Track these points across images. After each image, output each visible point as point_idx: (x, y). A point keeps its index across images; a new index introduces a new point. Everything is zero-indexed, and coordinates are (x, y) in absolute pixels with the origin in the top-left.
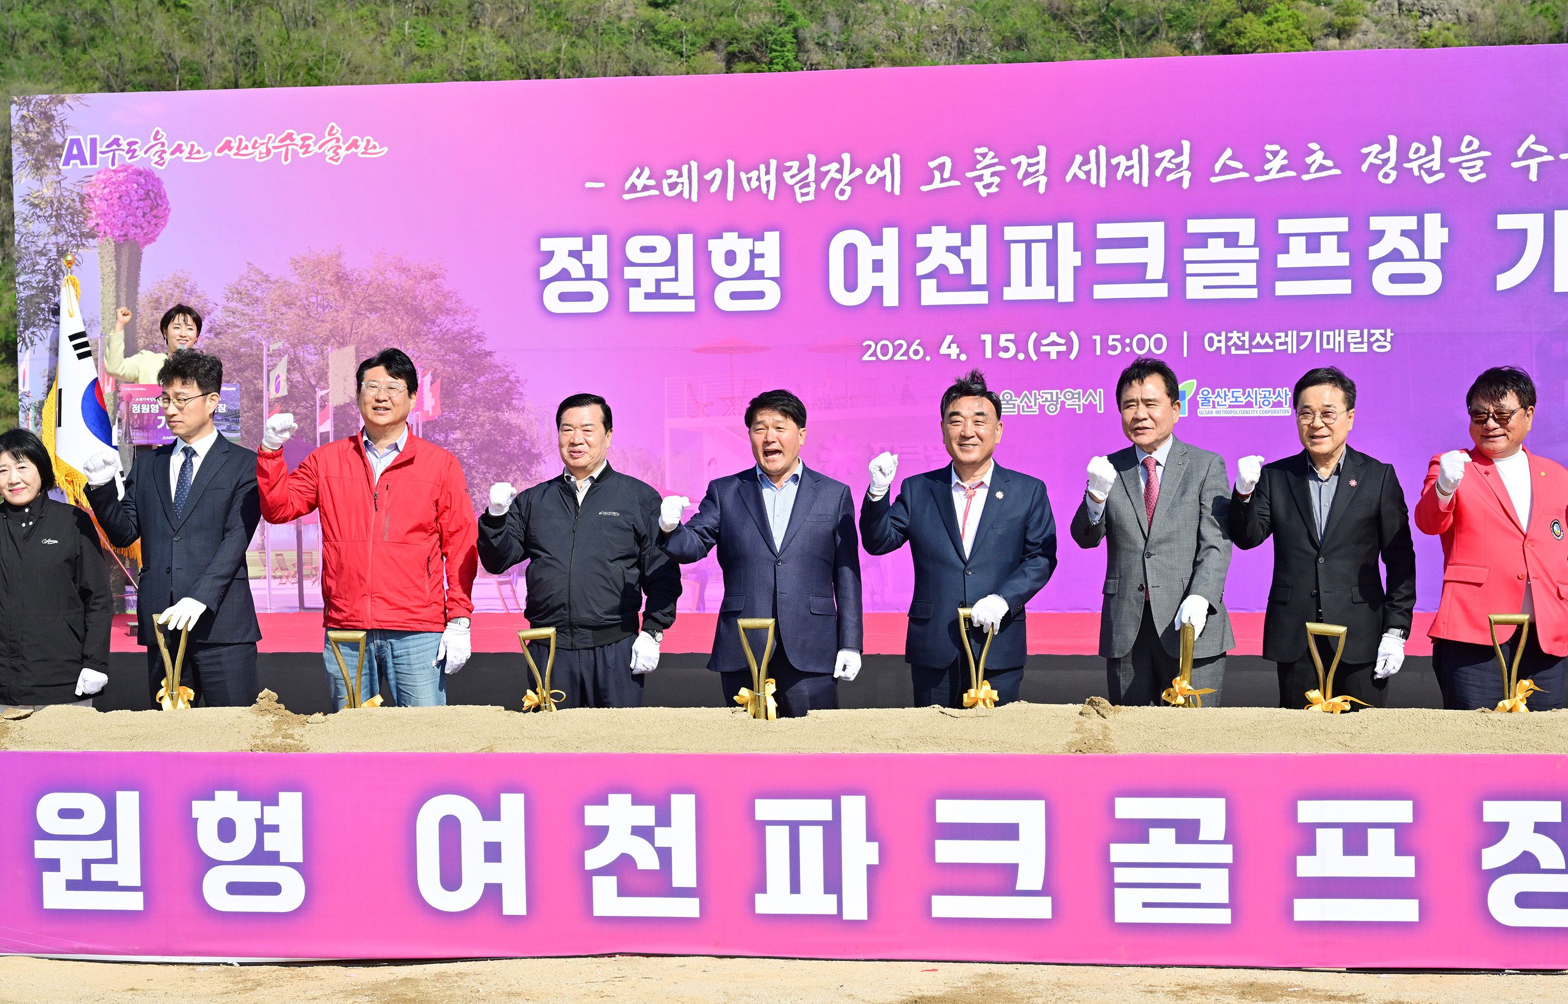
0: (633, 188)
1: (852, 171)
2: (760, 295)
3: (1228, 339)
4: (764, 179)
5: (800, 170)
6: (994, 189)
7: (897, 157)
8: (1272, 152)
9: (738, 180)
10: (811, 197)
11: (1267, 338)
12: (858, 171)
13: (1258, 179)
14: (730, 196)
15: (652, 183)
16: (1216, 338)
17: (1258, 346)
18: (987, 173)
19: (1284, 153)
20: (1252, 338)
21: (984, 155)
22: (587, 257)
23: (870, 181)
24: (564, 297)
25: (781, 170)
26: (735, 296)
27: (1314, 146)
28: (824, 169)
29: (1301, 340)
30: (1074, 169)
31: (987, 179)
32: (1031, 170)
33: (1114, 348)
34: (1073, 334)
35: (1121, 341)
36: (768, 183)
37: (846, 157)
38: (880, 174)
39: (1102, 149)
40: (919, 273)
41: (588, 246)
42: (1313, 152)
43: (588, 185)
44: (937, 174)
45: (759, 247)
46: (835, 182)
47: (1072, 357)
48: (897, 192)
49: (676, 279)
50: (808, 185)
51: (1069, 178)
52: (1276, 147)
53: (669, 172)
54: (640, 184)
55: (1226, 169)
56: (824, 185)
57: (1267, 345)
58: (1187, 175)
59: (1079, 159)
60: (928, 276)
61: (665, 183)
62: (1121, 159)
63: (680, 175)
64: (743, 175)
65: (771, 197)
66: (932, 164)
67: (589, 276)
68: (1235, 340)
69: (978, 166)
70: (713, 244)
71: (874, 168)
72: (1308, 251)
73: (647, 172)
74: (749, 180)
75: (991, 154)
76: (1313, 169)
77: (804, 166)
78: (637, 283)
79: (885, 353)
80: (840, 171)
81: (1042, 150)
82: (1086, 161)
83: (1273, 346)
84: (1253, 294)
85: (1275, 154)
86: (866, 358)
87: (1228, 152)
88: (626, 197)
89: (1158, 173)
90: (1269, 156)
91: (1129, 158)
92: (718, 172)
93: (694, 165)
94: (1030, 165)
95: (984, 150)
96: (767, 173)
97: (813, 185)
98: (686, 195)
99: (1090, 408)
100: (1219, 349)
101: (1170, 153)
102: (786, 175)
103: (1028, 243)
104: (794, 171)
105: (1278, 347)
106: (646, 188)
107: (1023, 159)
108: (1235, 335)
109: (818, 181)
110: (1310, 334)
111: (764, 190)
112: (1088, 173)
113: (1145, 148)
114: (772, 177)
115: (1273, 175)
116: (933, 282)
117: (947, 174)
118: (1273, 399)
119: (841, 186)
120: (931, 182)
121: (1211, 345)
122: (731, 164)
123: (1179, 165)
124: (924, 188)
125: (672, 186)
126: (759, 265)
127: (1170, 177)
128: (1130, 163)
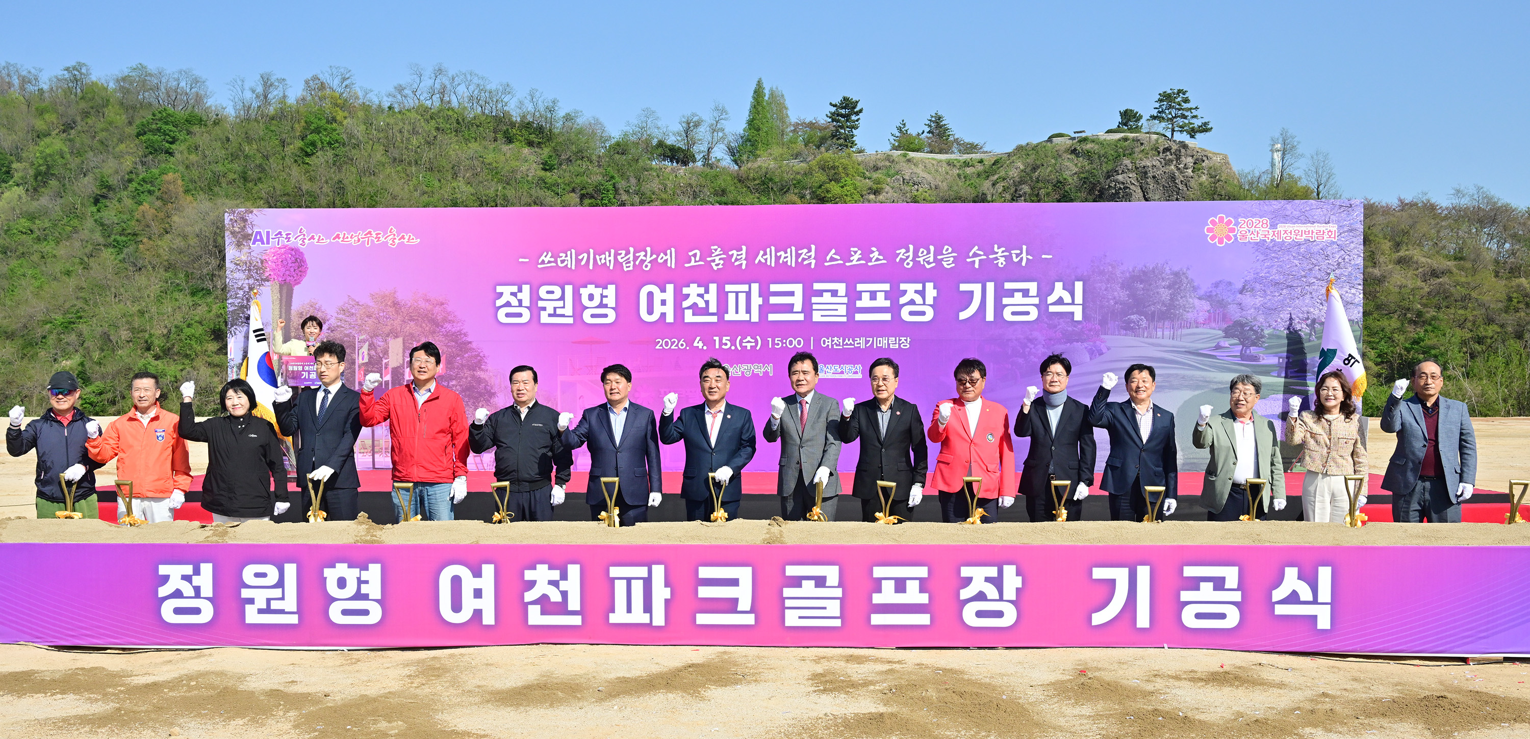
0: (543, 262)
1: (651, 256)
2: (606, 316)
3: (833, 341)
4: (608, 259)
5: (626, 255)
6: (720, 266)
7: (673, 250)
8: (854, 252)
9: (595, 259)
10: (631, 268)
11: (851, 341)
12: (654, 256)
13: (847, 264)
14: (591, 267)
15: (552, 259)
16: (827, 341)
17: (847, 344)
18: (717, 258)
19: (859, 252)
20: (844, 341)
21: (716, 250)
22: (520, 296)
23: (660, 261)
24: (508, 315)
25: (616, 255)
26: (593, 316)
27: (874, 249)
28: (637, 255)
29: (867, 342)
30: (759, 258)
31: (717, 262)
32: (739, 257)
33: (778, 344)
34: (758, 337)
35: (781, 341)
36: (610, 261)
37: (648, 249)
38: (665, 258)
39: (773, 248)
40: (684, 306)
41: (520, 290)
42: (874, 252)
43: (521, 260)
44: (693, 258)
45: (605, 292)
46: (643, 261)
47: (758, 348)
48: (673, 267)
49: (564, 307)
50: (629, 262)
51: (757, 262)
52: (856, 249)
53: (561, 255)
54: (546, 260)
55: (832, 259)
56: (637, 263)
57: (851, 344)
58: (813, 262)
59: (762, 252)
60: (688, 308)
61: (559, 260)
62: (782, 253)
63: (566, 256)
64: (597, 257)
65: (611, 268)
66: (691, 254)
67: (520, 305)
68: (836, 341)
69: (713, 255)
70: (582, 290)
71: (662, 255)
72: (871, 299)
73: (550, 254)
74: (601, 259)
75: (719, 249)
76: (873, 260)
77: (628, 253)
78: (544, 309)
79: (667, 345)
80: (645, 256)
81: (744, 248)
82: (765, 254)
83: (854, 345)
84: (844, 319)
85: (855, 252)
86: (657, 347)
87: (833, 251)
88: (540, 266)
89: (800, 260)
90: (853, 253)
91: (786, 253)
92: (585, 255)
93: (573, 251)
94: (738, 255)
95: (716, 247)
96: (610, 256)
97: (632, 263)
98: (569, 266)
99: (766, 373)
100: (828, 345)
101: (805, 251)
102: (619, 257)
103: (737, 293)
104: (623, 255)
105: (856, 345)
106: (549, 262)
107: (735, 252)
108: (836, 339)
109: (635, 260)
110: (871, 339)
111: (608, 264)
112: (766, 260)
113: (793, 248)
114: (612, 258)
115: (854, 263)
116: (691, 311)
117: (698, 259)
118: (854, 370)
119: (646, 263)
120: (690, 262)
121: (824, 344)
122: (592, 251)
123: (810, 257)
124: (686, 265)
125: (563, 262)
126: (605, 301)
127: (805, 263)
128: (786, 255)
